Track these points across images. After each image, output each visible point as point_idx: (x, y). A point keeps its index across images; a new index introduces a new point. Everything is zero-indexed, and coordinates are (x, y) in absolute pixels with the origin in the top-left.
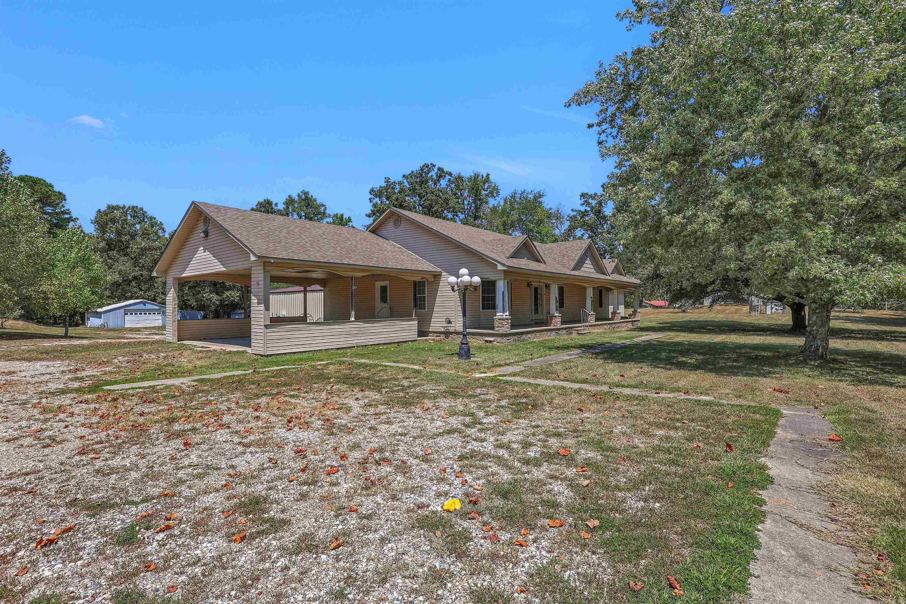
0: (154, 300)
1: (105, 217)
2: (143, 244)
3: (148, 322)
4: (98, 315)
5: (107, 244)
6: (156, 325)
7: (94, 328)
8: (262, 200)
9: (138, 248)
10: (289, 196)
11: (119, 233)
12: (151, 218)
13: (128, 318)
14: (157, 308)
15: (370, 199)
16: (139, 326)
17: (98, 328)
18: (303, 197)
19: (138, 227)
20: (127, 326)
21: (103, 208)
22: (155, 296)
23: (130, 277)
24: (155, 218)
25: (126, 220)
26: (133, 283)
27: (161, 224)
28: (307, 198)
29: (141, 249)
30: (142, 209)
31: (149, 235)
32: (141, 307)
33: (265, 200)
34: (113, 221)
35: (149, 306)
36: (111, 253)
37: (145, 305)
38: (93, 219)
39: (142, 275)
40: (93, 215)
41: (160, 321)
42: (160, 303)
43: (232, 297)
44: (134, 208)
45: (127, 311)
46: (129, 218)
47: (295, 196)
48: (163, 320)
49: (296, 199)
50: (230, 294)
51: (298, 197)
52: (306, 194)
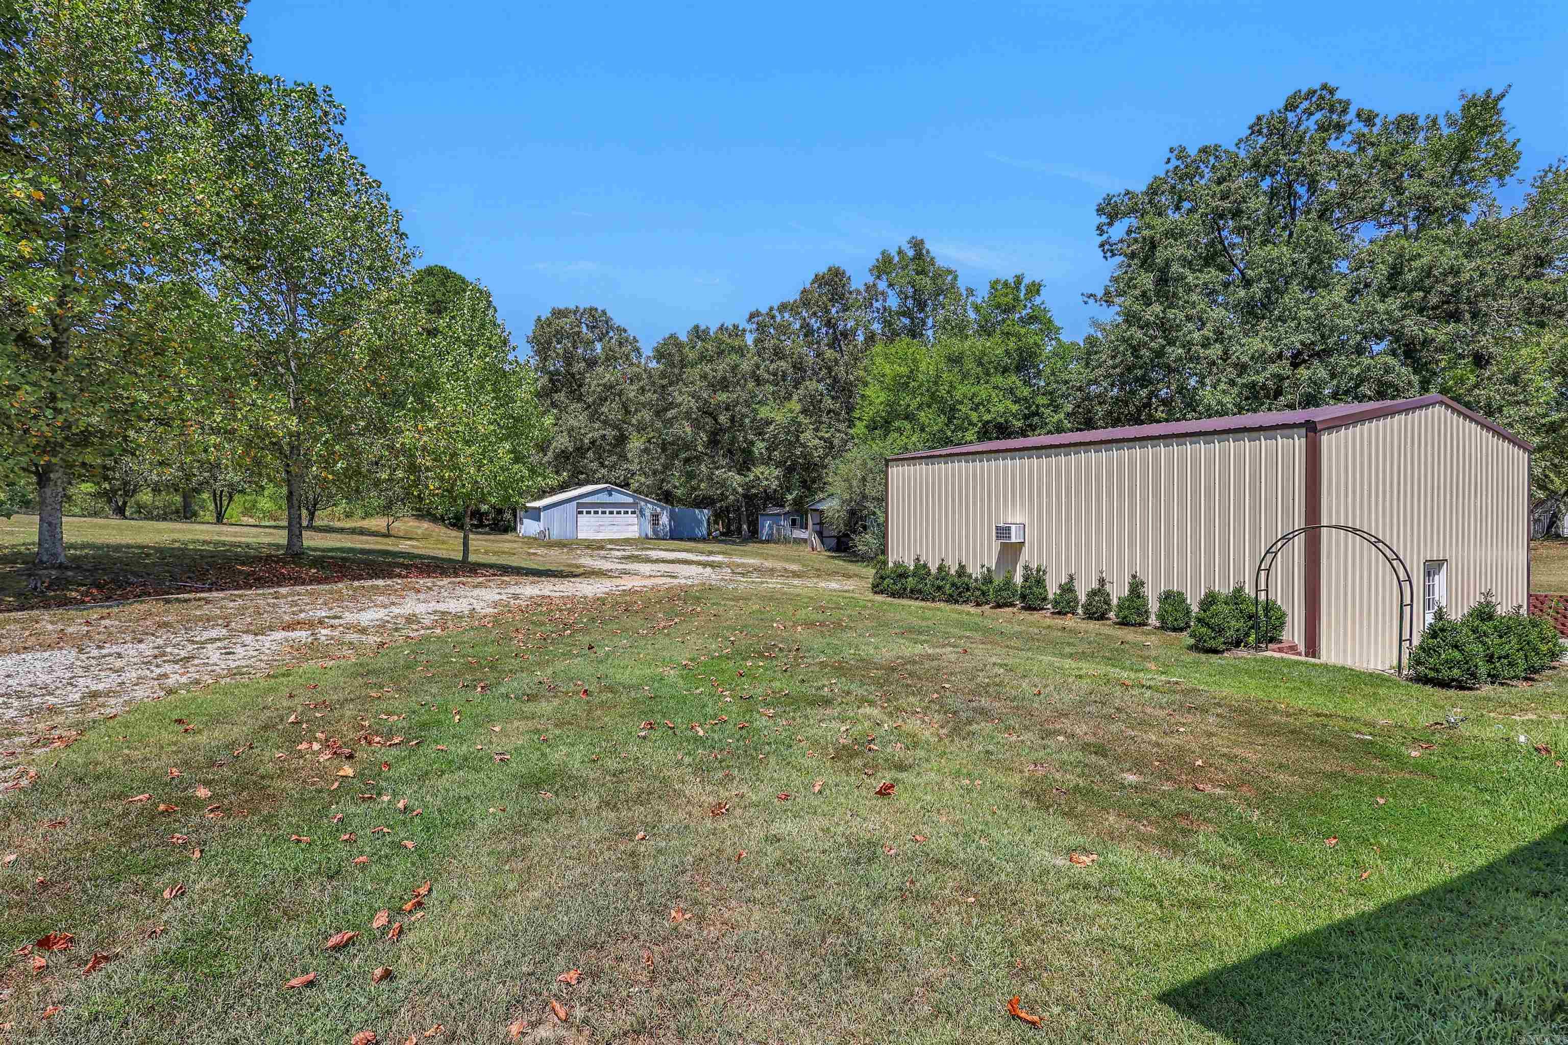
0: (627, 485)
1: (547, 330)
2: (608, 376)
3: (615, 528)
4: (535, 514)
5: (551, 380)
6: (629, 535)
7: (529, 538)
8: (823, 270)
9: (599, 385)
10: (883, 253)
11: (569, 359)
12: (621, 330)
13: (583, 519)
14: (631, 500)
15: (1099, 228)
16: (600, 536)
17: (535, 539)
18: (911, 253)
19: (598, 346)
20: (581, 536)
21: (546, 314)
22: (626, 478)
23: (587, 441)
24: (625, 331)
25: (579, 332)
26: (590, 454)
27: (635, 340)
28: (919, 256)
29: (605, 385)
30: (604, 312)
31: (616, 359)
32: (603, 498)
33: (830, 270)
34: (560, 335)
35: (618, 498)
36: (556, 396)
37: (610, 495)
38: (531, 334)
39: (603, 437)
40: (529, 329)
41: (636, 528)
42: (635, 492)
43: (767, 479)
44: (592, 310)
45: (583, 507)
46: (584, 330)
47: (893, 252)
48: (640, 525)
49: (896, 259)
50: (762, 473)
51: (900, 252)
52: (918, 245)
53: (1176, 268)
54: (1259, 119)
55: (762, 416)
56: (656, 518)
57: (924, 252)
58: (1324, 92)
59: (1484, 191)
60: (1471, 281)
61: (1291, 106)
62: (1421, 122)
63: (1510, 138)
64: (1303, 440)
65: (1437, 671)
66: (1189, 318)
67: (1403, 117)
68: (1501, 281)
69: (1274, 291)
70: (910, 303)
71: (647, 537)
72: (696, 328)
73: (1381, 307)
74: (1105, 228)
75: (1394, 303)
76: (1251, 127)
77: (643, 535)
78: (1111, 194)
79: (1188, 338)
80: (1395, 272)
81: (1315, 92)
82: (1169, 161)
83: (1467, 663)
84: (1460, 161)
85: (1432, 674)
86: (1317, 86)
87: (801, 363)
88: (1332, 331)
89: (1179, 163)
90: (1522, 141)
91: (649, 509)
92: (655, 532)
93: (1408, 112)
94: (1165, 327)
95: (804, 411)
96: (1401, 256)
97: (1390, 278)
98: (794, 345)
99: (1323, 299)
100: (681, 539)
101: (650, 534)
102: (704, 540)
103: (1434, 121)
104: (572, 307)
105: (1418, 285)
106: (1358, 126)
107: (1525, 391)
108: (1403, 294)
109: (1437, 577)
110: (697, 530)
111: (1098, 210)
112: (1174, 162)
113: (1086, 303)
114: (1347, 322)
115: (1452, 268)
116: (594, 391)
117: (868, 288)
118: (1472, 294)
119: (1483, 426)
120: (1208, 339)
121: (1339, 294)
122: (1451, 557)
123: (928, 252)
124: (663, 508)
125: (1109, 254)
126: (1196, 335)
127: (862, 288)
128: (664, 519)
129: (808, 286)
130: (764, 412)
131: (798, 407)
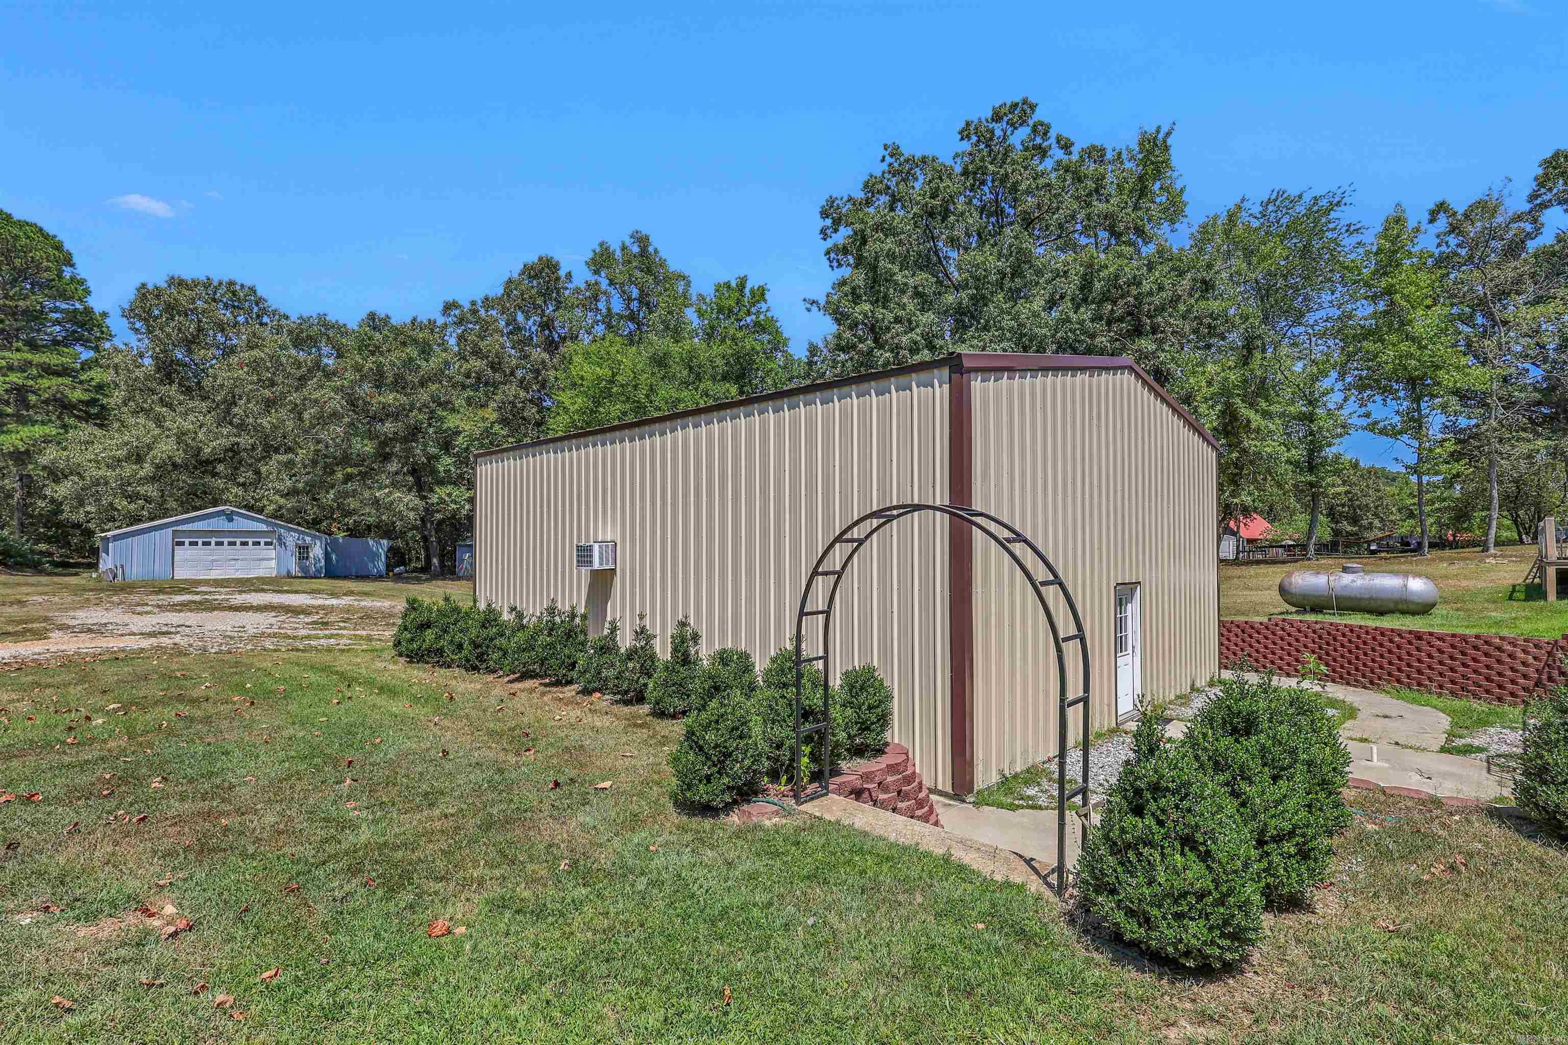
0: (257, 508)
1: (155, 302)
3: (238, 564)
6: (261, 573)
8: (533, 258)
10: (602, 244)
13: (185, 553)
14: (263, 527)
15: (823, 231)
16: (212, 574)
18: (636, 249)
20: (179, 574)
21: (155, 281)
28: (644, 252)
30: (253, 290)
32: (219, 524)
33: (540, 259)
35: (243, 524)
37: (231, 520)
41: (273, 564)
42: (270, 516)
43: (456, 503)
44: (231, 283)
45: (184, 536)
46: (220, 309)
47: (615, 246)
48: (278, 558)
49: (618, 253)
50: (449, 495)
51: (624, 248)
52: (643, 241)
53: (884, 264)
54: (968, 124)
55: (451, 425)
56: (303, 551)
57: (651, 249)
58: (1025, 107)
59: (1159, 232)
60: (1150, 294)
61: (997, 117)
62: (1109, 156)
63: (1178, 186)
64: (946, 387)
65: (1147, 921)
66: (898, 320)
67: (1094, 147)
68: (1175, 300)
69: (980, 300)
70: (635, 305)
71: (289, 576)
72: (372, 316)
73: (1074, 317)
74: (828, 232)
75: (1086, 313)
76: (961, 133)
77: (284, 573)
78: (834, 196)
79: (896, 341)
80: (1086, 285)
81: (1016, 105)
82: (883, 160)
83: (1221, 902)
84: (1140, 198)
85: (1132, 930)
86: (1018, 99)
87: (499, 363)
88: (1031, 341)
89: (893, 160)
90: (1187, 189)
91: (291, 539)
92: (304, 569)
93: (1098, 143)
94: (875, 330)
95: (504, 422)
96: (1091, 266)
97: (1082, 289)
98: (495, 342)
99: (1023, 309)
100: (345, 578)
101: (294, 569)
102: (379, 577)
103: (1120, 154)
104: (203, 278)
105: (1106, 297)
106: (1058, 154)
107: (1196, 411)
108: (1093, 306)
109: (1129, 605)
110: (370, 565)
111: (822, 213)
112: (888, 159)
113: (809, 310)
114: (1044, 331)
115: (1134, 278)
116: (222, 386)
117: (588, 285)
118: (1152, 307)
119: (1175, 410)
120: (916, 343)
121: (1038, 304)
122: (1144, 580)
123: (656, 251)
124: (314, 537)
125: (835, 264)
126: (904, 339)
127: (583, 286)
128: (317, 551)
129: (515, 276)
130: (452, 421)
131: (494, 416)
